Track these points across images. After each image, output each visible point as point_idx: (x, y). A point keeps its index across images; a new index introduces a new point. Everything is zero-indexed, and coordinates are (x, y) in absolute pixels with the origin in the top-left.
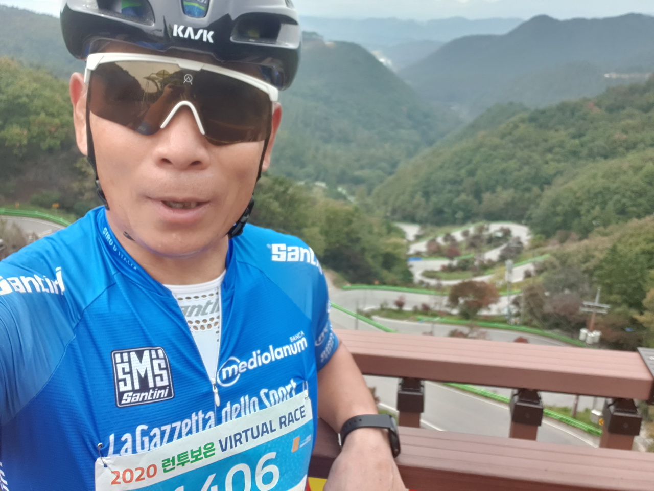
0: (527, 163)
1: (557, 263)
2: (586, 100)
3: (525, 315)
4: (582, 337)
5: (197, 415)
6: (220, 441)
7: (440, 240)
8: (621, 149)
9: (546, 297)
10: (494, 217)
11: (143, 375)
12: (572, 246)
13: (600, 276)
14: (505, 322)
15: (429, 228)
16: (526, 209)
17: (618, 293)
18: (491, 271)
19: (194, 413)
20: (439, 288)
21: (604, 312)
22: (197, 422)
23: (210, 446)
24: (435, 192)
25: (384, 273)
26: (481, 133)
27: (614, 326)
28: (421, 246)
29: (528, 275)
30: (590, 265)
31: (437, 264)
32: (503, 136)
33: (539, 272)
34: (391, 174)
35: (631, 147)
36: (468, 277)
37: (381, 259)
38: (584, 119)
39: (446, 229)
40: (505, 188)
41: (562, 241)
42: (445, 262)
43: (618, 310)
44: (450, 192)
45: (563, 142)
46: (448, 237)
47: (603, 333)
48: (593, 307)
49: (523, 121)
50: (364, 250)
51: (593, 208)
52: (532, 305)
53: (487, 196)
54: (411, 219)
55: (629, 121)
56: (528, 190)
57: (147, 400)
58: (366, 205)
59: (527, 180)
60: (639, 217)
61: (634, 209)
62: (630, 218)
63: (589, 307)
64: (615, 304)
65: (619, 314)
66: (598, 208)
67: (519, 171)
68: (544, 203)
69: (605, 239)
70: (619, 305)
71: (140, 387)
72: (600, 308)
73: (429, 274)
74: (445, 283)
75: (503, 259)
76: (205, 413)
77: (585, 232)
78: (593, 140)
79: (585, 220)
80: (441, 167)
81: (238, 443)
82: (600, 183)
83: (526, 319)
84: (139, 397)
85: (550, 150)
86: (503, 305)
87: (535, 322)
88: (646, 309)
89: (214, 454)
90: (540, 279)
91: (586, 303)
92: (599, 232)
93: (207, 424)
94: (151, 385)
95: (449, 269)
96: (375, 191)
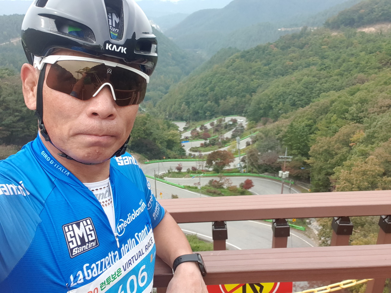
0: (242, 81)
1: (263, 136)
2: (269, 44)
3: (249, 167)
4: (280, 175)
5: (111, 254)
6: (123, 266)
7: (198, 129)
8: (290, 70)
9: (259, 155)
10: (227, 113)
11: (81, 236)
12: (269, 126)
13: (285, 141)
14: (239, 172)
15: (191, 123)
16: (243, 107)
17: (295, 149)
18: (228, 144)
19: (109, 253)
20: (200, 157)
21: (290, 160)
22: (111, 257)
23: (119, 270)
24: (193, 102)
25: (169, 151)
26: (216, 66)
27: (295, 167)
28: (188, 134)
29: (248, 144)
30: (280, 135)
31: (198, 143)
32: (228, 67)
33: (254, 142)
34: (166, 93)
35: (295, 68)
36: (216, 149)
37: (166, 144)
38: (270, 55)
39: (201, 123)
40: (231, 96)
41: (264, 124)
42: (203, 142)
43: (297, 158)
44: (201, 101)
45: (260, 68)
46: (202, 127)
47: (290, 172)
48: (284, 158)
49: (237, 58)
50: (155, 139)
51: (279, 104)
52: (252, 161)
53: (222, 102)
54: (181, 119)
55: (293, 54)
56: (244, 96)
57: (86, 250)
58: (153, 113)
59: (243, 91)
60: (302, 107)
61: (299, 102)
62: (298, 108)
63: (282, 158)
64: (294, 155)
65: (297, 160)
66: (281, 103)
67: (238, 86)
68: (253, 103)
69: (287, 120)
70: (296, 155)
71: (81, 243)
72: (287, 158)
73: (194, 150)
74: (203, 153)
75: (234, 136)
76: (114, 252)
77: (276, 117)
78: (276, 66)
79: (275, 110)
80: (195, 87)
81: (130, 265)
82: (281, 89)
83: (250, 169)
84: (81, 249)
85: (253, 73)
86: (237, 163)
87: (255, 170)
88: (310, 156)
89: (121, 274)
90: (255, 146)
91: (280, 157)
92: (283, 117)
93: (115, 258)
94: (87, 241)
95: (205, 146)
96: (158, 104)
